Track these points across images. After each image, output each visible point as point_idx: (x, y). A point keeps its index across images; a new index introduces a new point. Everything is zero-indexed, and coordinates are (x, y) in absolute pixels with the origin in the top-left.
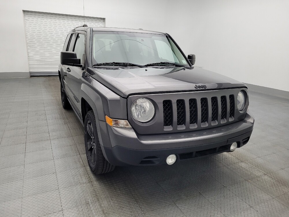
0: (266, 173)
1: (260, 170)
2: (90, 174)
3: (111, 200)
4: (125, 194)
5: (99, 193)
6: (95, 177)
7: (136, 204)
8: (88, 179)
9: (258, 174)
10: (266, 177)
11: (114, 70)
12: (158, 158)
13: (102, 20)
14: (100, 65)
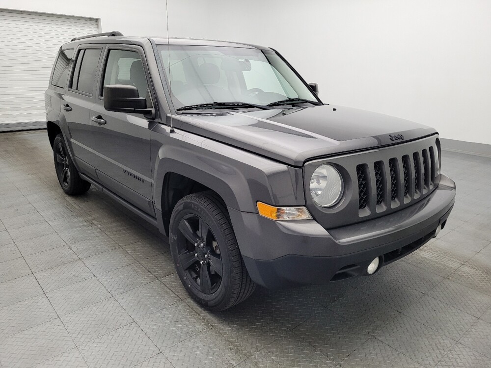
0: (462, 263)
1: (452, 259)
2: (201, 312)
3: (269, 352)
4: (285, 337)
5: (240, 344)
6: (214, 316)
7: (315, 350)
8: (203, 322)
9: (455, 265)
10: (466, 269)
11: (215, 116)
12: (356, 266)
13: (94, 22)
14: (191, 108)
